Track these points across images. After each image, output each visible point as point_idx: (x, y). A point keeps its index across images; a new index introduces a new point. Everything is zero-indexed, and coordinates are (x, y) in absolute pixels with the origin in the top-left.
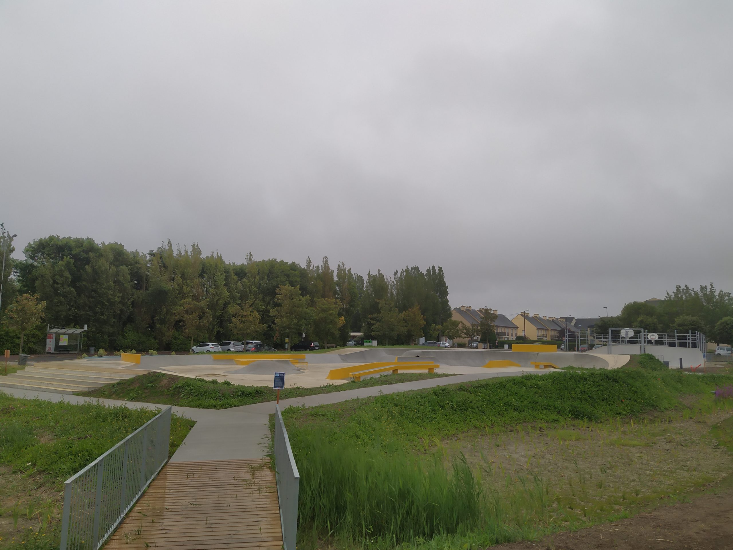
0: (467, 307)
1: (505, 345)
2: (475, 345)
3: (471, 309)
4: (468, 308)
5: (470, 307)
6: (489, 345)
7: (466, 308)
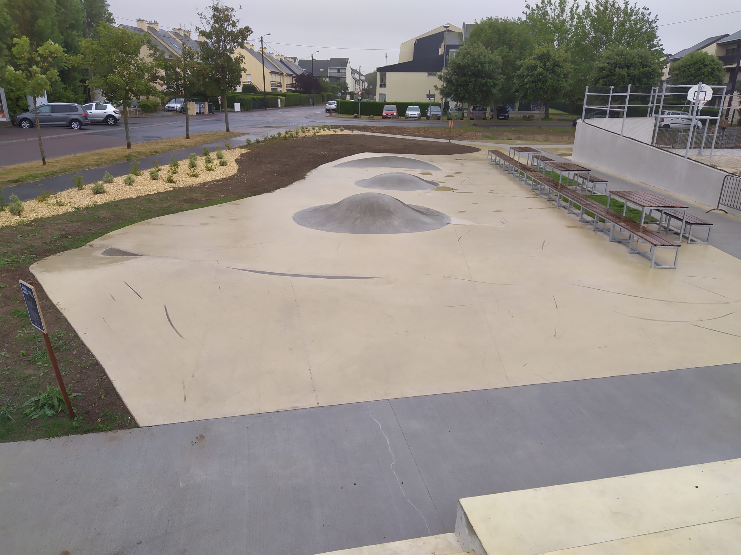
0: (149, 24)
1: (235, 104)
2: (179, 106)
3: (158, 28)
4: (151, 26)
5: (156, 22)
6: (209, 105)
7: (147, 25)
